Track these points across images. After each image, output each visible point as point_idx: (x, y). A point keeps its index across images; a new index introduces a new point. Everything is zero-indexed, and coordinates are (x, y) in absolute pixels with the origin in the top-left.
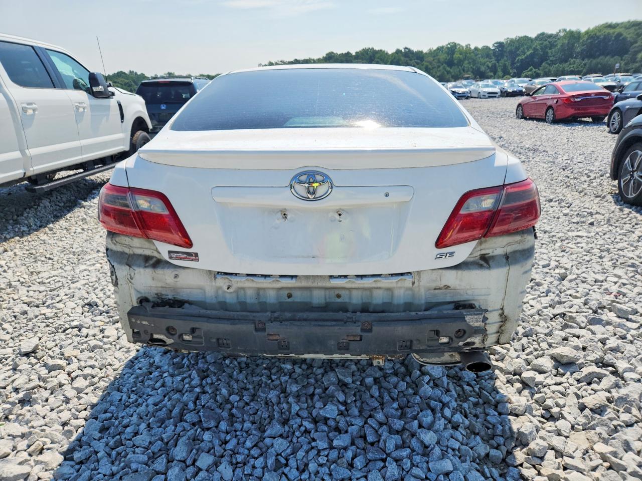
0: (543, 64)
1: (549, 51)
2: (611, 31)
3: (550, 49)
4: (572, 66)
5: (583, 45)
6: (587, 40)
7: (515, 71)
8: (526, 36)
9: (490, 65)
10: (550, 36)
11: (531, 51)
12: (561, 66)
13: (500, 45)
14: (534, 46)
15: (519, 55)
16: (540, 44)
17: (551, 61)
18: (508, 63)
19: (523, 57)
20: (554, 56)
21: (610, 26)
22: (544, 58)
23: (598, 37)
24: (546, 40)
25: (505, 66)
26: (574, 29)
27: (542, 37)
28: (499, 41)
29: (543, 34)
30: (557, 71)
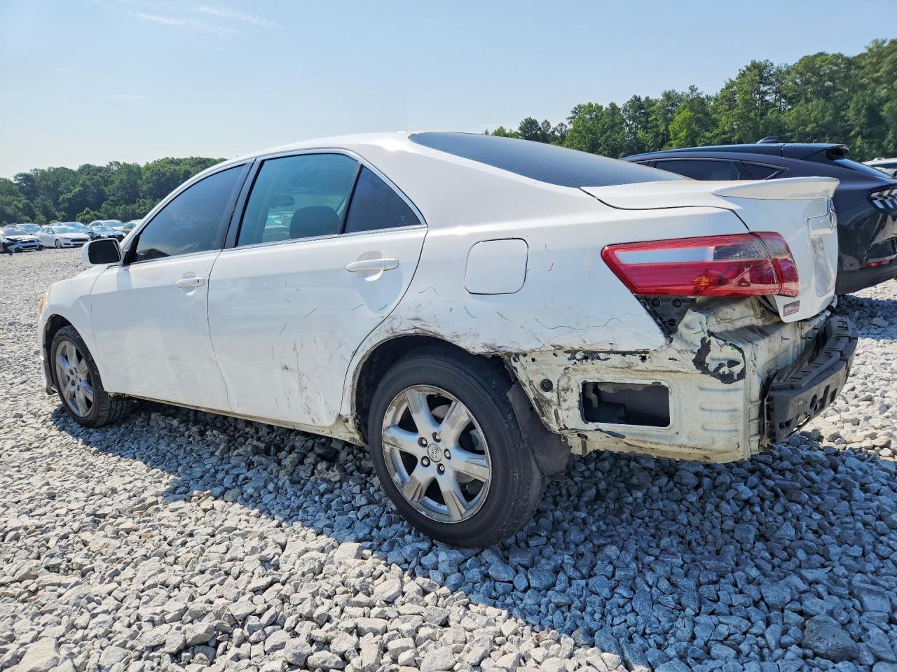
0: (103, 205)
1: (106, 189)
2: (177, 168)
3: (106, 186)
4: (143, 208)
5: (149, 183)
6: (151, 176)
7: (64, 214)
8: (64, 168)
9: (20, 205)
10: (100, 169)
11: (78, 189)
12: (129, 207)
13: (26, 178)
14: (81, 182)
15: (61, 193)
16: (89, 179)
17: (111, 201)
18: (49, 203)
19: (70, 195)
20: (113, 195)
21: (172, 162)
22: (101, 198)
23: (164, 174)
24: (95, 175)
25: (45, 207)
26: (130, 162)
27: (86, 169)
28: (23, 172)
29: (88, 166)
30: (126, 213)
